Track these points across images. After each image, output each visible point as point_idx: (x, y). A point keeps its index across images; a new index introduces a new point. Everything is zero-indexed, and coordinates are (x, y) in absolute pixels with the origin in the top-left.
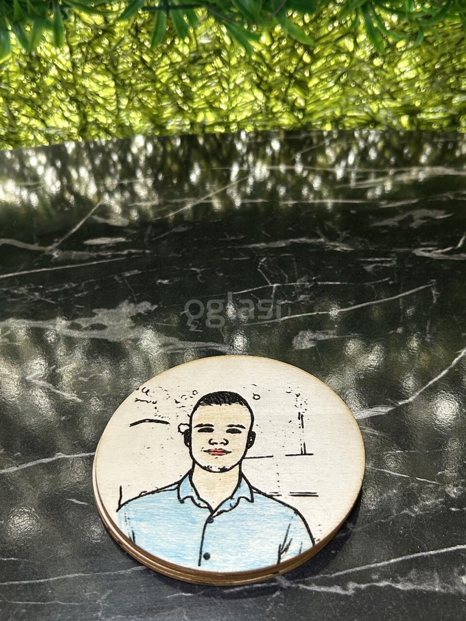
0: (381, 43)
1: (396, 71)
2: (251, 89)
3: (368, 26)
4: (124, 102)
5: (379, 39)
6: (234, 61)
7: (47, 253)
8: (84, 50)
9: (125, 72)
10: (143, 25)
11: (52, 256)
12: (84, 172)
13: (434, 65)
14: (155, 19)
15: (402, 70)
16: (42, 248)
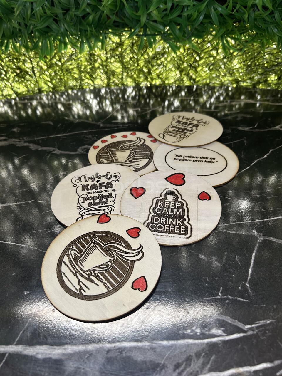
0: (227, 52)
1: (232, 65)
2: (175, 71)
3: (223, 45)
4: (125, 74)
5: (227, 50)
6: (169, 59)
7: (98, 125)
8: (111, 53)
9: (127, 62)
10: (135, 42)
11: (100, 126)
12: (108, 102)
13: (248, 63)
14: (140, 40)
15: (235, 65)
16: (96, 123)
